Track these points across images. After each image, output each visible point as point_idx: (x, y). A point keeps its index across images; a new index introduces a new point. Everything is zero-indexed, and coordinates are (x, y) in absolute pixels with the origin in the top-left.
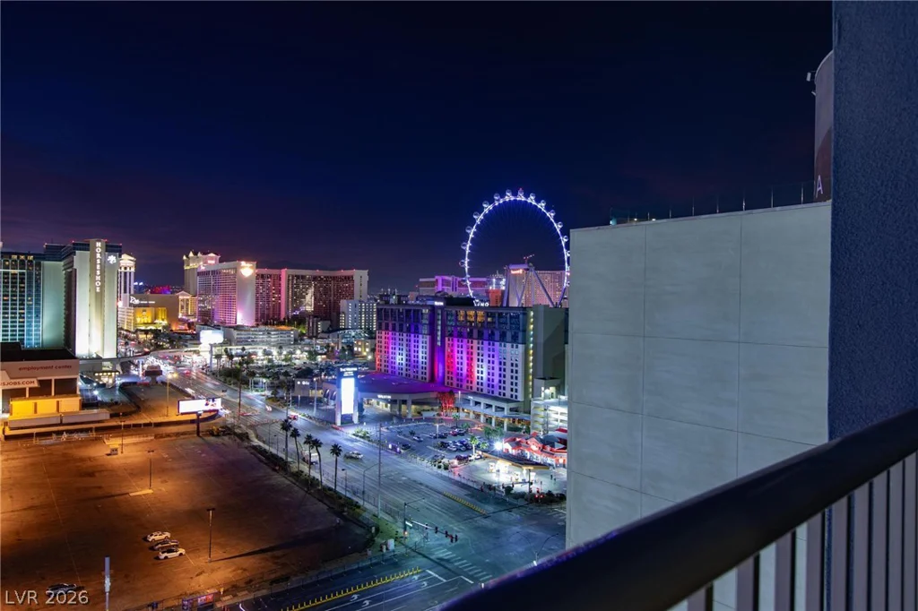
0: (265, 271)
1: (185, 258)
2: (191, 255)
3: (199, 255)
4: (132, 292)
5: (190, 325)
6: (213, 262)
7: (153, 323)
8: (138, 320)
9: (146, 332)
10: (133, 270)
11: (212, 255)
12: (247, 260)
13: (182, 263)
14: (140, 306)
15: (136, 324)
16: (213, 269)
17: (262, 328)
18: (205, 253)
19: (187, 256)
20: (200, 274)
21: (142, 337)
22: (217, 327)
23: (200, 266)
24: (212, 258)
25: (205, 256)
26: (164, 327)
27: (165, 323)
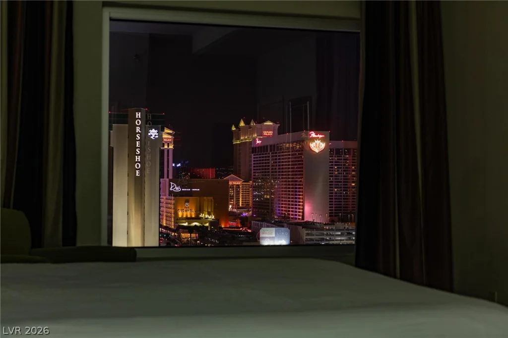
0: (341, 144)
1: (234, 129)
2: (242, 124)
3: (252, 124)
4: (171, 177)
5: (244, 221)
6: (270, 133)
7: (197, 218)
8: (180, 214)
9: (190, 229)
10: (171, 147)
11: (269, 123)
12: (317, 130)
13: (231, 135)
14: (181, 194)
15: (177, 219)
16: (271, 143)
17: (339, 225)
18: (260, 121)
19: (237, 126)
20: (256, 150)
21: (185, 236)
22: (278, 224)
23: (255, 140)
24: (268, 128)
25: (259, 126)
26: (211, 223)
27: (212, 217)
